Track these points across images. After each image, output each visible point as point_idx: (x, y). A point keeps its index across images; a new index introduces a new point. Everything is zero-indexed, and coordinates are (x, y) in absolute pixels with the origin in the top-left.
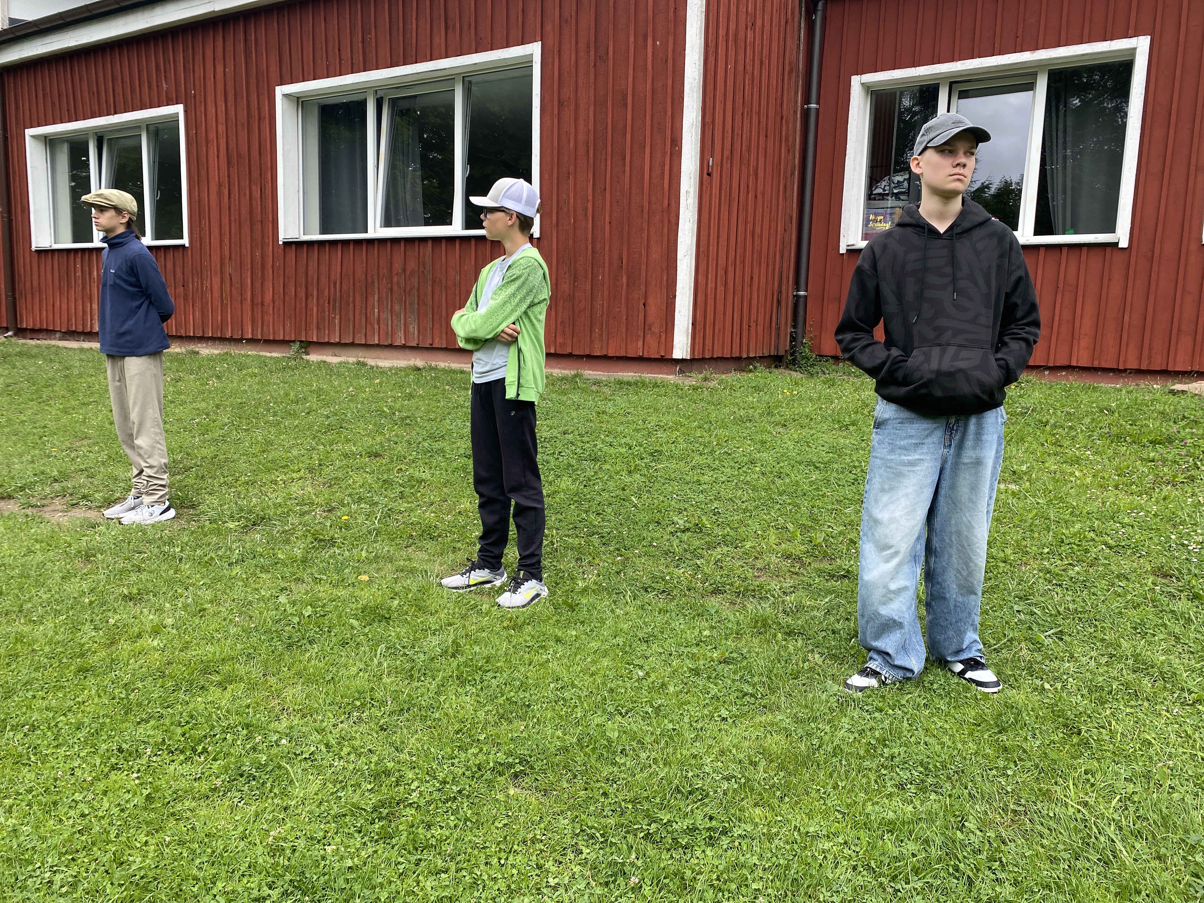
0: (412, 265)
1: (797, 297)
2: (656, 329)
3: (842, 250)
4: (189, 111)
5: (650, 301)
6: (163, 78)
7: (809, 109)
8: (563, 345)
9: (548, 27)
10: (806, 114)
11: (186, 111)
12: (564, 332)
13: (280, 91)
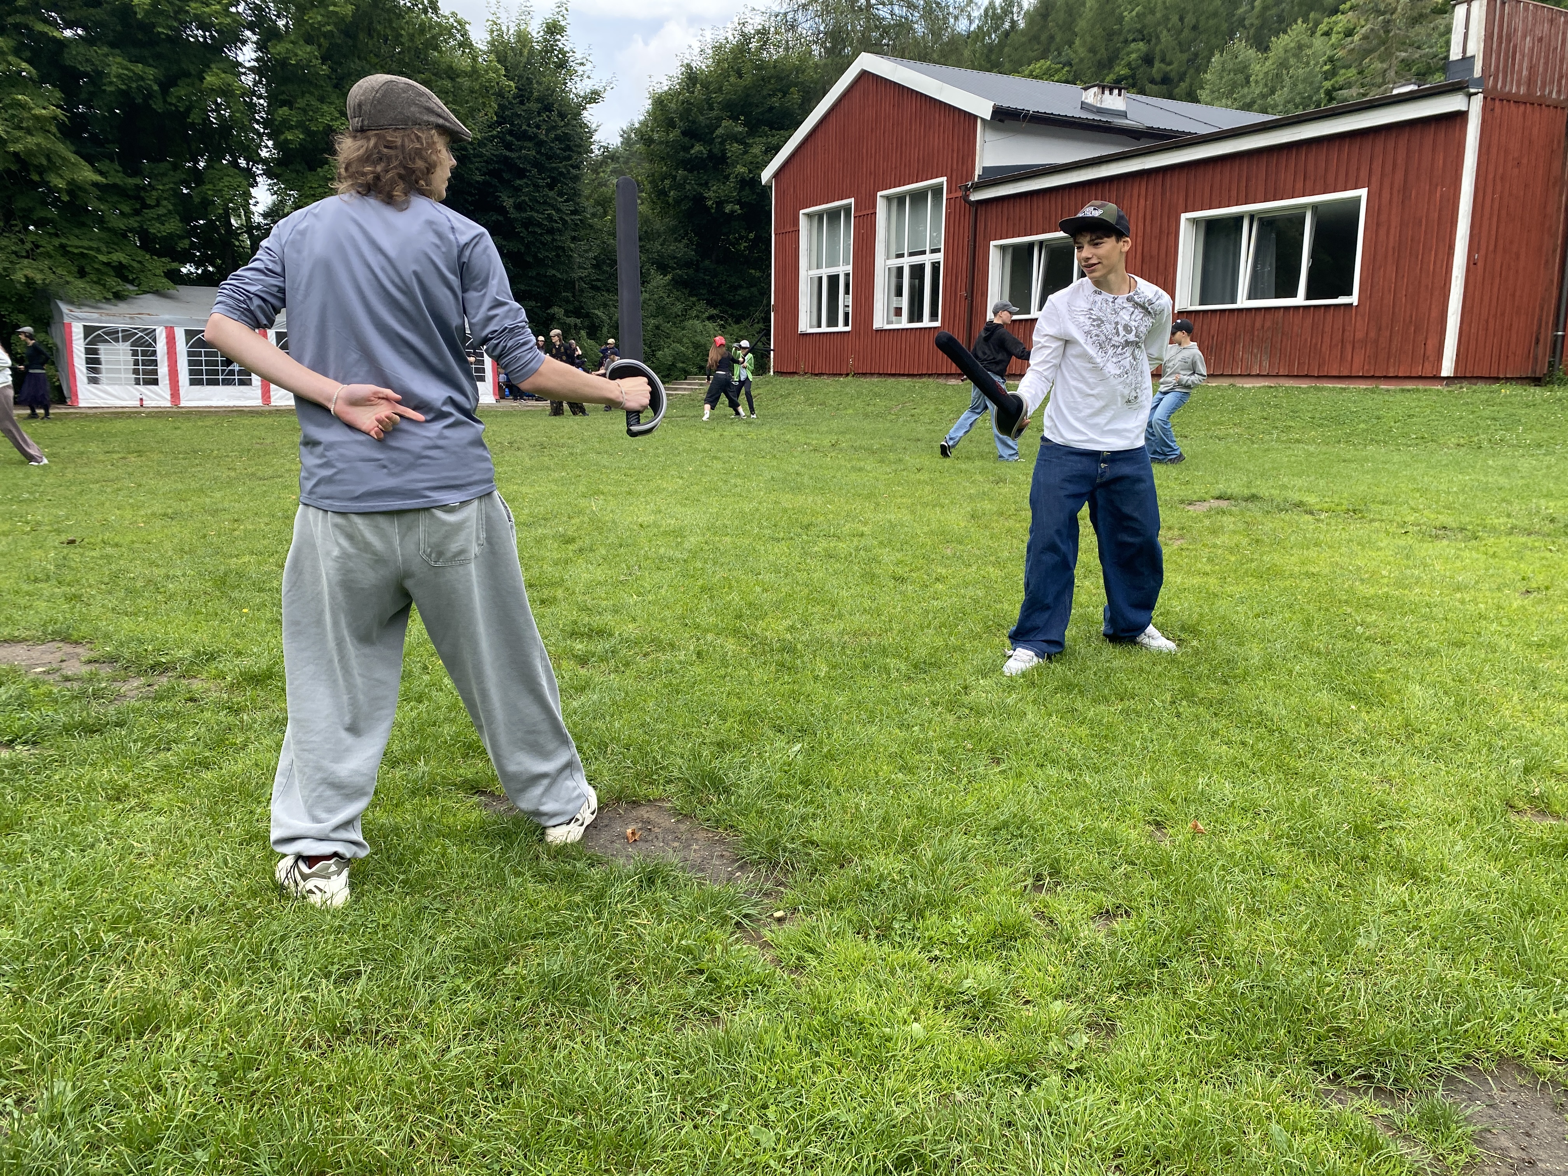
0: (1268, 324)
1: (1557, 336)
2: (1431, 359)
8: (1368, 371)
9: (1375, 179)
12: (1369, 363)
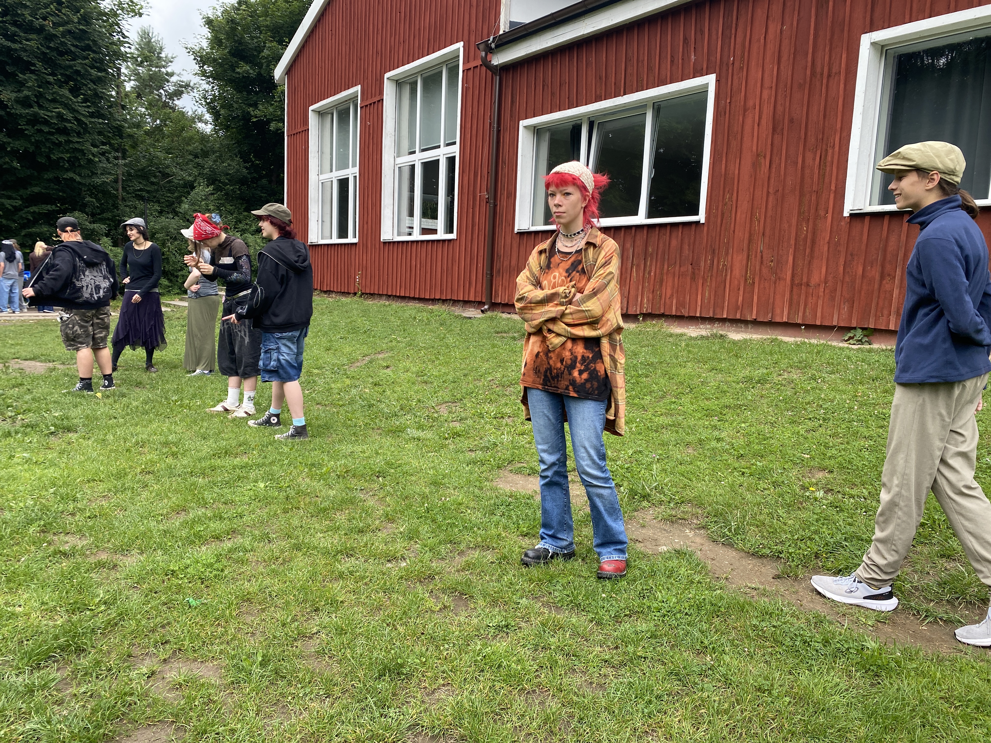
4: (723, 81)
6: (693, 49)
11: (718, 81)
13: (867, 39)
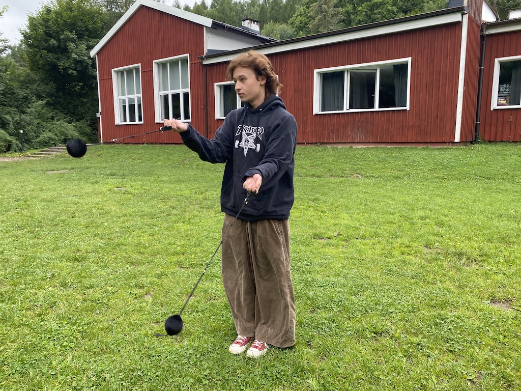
1: (477, 124)
3: (492, 109)
5: (447, 126)
7: (481, 69)
8: (416, 140)
9: (415, 53)
10: (480, 70)
12: (417, 136)
13: (315, 71)
